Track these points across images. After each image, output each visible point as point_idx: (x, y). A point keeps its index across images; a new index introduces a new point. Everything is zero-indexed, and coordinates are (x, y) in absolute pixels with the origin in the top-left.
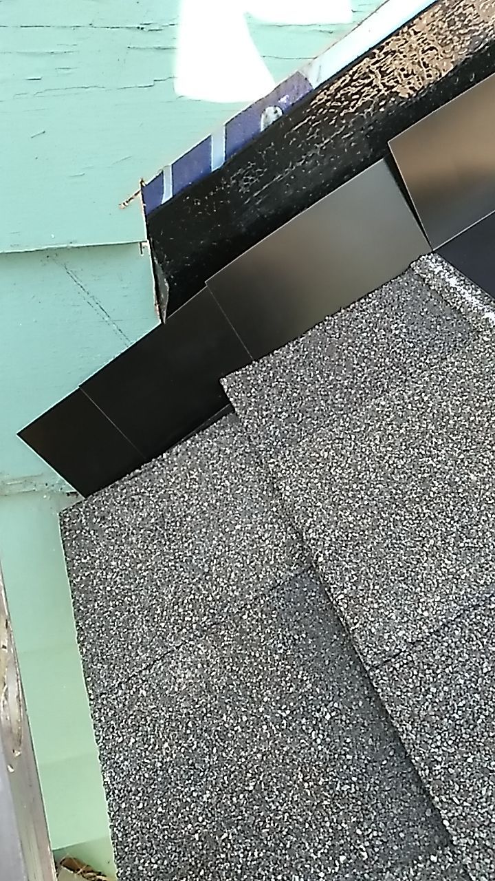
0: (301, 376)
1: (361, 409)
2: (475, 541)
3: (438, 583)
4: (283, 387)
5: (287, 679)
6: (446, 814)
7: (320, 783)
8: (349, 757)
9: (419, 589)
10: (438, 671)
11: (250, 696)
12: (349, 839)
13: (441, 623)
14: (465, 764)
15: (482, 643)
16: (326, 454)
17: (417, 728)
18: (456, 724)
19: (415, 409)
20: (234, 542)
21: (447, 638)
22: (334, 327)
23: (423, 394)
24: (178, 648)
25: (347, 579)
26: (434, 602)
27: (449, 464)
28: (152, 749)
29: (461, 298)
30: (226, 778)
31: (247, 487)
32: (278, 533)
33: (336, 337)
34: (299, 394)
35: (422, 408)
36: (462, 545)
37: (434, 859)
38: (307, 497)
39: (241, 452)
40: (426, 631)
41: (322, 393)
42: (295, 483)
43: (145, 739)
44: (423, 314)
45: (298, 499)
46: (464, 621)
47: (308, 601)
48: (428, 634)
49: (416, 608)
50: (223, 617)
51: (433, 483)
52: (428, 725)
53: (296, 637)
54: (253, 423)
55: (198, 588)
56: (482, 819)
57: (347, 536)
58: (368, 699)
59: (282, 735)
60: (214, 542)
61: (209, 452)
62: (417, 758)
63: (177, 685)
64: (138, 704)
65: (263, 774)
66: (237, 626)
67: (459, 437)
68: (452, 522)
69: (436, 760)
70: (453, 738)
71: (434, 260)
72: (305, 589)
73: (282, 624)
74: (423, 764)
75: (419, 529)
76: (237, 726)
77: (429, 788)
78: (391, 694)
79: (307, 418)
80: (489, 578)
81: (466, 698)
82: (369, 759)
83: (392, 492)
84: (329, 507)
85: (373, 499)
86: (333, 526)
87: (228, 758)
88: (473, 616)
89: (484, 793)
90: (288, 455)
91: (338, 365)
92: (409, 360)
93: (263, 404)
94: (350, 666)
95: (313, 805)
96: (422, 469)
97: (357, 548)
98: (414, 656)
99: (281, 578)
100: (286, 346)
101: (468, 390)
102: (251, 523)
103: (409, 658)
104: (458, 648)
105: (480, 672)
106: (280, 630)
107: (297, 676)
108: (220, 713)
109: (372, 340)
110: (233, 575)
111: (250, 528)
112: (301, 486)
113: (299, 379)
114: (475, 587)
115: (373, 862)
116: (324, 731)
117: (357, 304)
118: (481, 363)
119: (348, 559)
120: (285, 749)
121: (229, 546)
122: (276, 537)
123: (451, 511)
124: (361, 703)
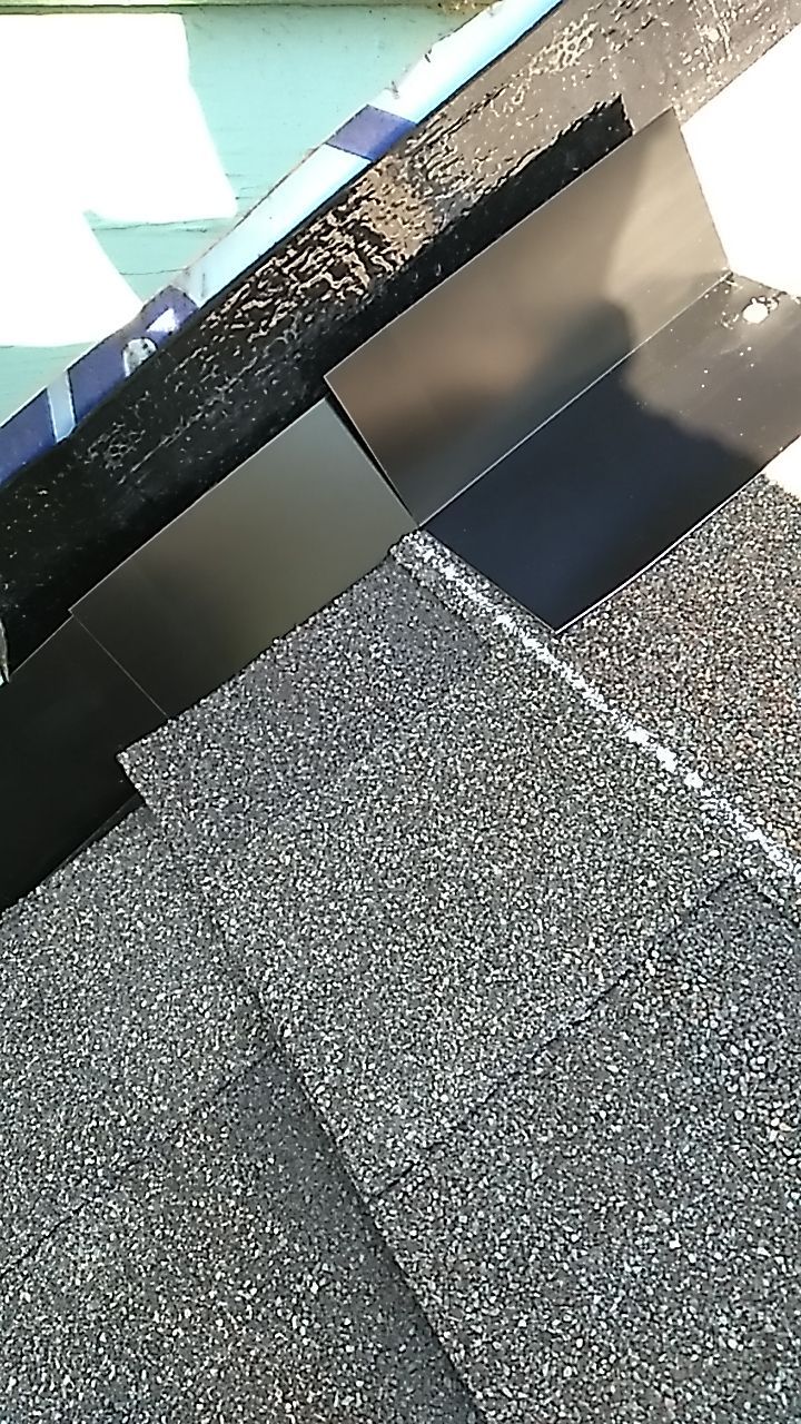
0: (244, 735)
1: (335, 781)
2: (507, 971)
4: (218, 756)
5: (250, 1236)
6: (495, 1416)
7: (309, 1400)
8: (349, 1349)
9: (432, 1059)
10: (468, 1189)
11: (194, 1275)
13: (467, 1110)
14: (516, 1330)
15: (528, 1132)
16: (288, 858)
17: (444, 1285)
18: (500, 1269)
19: (411, 772)
20: (156, 1023)
21: (477, 1132)
22: (287, 655)
23: (420, 749)
24: (77, 1212)
25: (328, 1059)
26: (455, 1077)
27: (463, 853)
28: (45, 1390)
29: (463, 596)
31: (172, 928)
32: (223, 998)
33: (291, 671)
34: (244, 764)
35: (420, 770)
36: (488, 980)
38: (263, 932)
39: (160, 871)
40: (448, 1125)
41: (278, 760)
42: (243, 913)
43: (32, 1376)
44: (411, 625)
45: (249, 938)
46: (499, 1101)
47: (275, 1103)
48: (449, 1131)
49: (430, 1092)
50: (144, 1150)
51: (442, 887)
52: (460, 1278)
53: (260, 1165)
54: (175, 820)
55: (103, 1108)
56: (546, 1415)
57: (325, 989)
58: (372, 1249)
59: (247, 1330)
60: (125, 1027)
61: (109, 877)
62: (447, 1334)
63: (79, 1275)
64: (19, 1317)
65: (221, 1402)
66: (168, 1162)
67: (475, 810)
68: (473, 945)
69: (474, 1332)
70: (496, 1292)
71: (422, 541)
72: (269, 1084)
73: (237, 1147)
74: (455, 1342)
75: (427, 963)
76: (176, 1327)
77: (466, 1380)
78: (403, 1237)
79: (258, 802)
80: (529, 1028)
81: (511, 1225)
82: (380, 1346)
83: (386, 908)
84: (297, 945)
85: (360, 924)
86: (303, 976)
87: (166, 1384)
88: (513, 1092)
89: (545, 1372)
90: (231, 868)
91: (298, 713)
92: (398, 698)
93: (189, 787)
94: (342, 1199)
96: (426, 865)
97: (340, 1006)
98: (432, 1169)
99: (230, 1072)
100: (219, 690)
101: (482, 736)
102: (181, 988)
104: (493, 1146)
105: (527, 1179)
106: (234, 1157)
107: (264, 1229)
108: (148, 1310)
109: (344, 671)
110: (156, 1077)
111: (179, 996)
112: (252, 917)
113: (242, 741)
114: (511, 1046)
116: (310, 1313)
117: (318, 617)
118: (497, 692)
119: (328, 1026)
121: (148, 1031)
122: (221, 1006)
123: (471, 927)
124: (362, 1258)
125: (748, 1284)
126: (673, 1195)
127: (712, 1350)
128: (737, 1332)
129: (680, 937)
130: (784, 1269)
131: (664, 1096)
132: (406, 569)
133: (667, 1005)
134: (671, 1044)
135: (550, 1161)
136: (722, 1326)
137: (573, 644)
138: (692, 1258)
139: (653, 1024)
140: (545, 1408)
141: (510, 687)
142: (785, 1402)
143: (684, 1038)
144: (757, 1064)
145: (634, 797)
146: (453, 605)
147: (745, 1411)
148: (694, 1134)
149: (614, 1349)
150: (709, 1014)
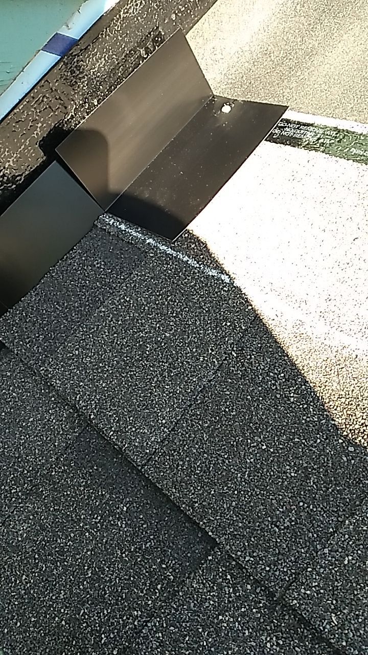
0: (45, 309)
1: (91, 318)
2: (179, 369)
3: (166, 401)
4: (35, 320)
5: (93, 498)
6: (209, 529)
7: (132, 550)
8: (144, 526)
9: (156, 409)
10: (180, 451)
11: (72, 520)
12: (159, 574)
13: (174, 423)
14: (210, 496)
15: (199, 424)
16: (77, 352)
17: (178, 488)
18: (199, 476)
19: (123, 307)
20: (31, 430)
21: (180, 430)
22: (57, 273)
23: (126, 297)
24: (12, 512)
25: (112, 421)
26: (166, 412)
27: (152, 332)
28: (15, 584)
29: (131, 235)
30: (71, 577)
31: (30, 392)
32: (59, 413)
33: (61, 279)
34: (47, 321)
35: (127, 305)
36: (172, 374)
37: (210, 558)
38: (72, 382)
39: (18, 372)
40: (167, 431)
41: (63, 315)
42: (62, 377)
43: (8, 581)
44: (111, 251)
45: (67, 386)
46: (186, 417)
47: (92, 446)
48: (168, 433)
49: (157, 421)
50: (38, 480)
51: (146, 346)
52: (184, 484)
53: (91, 471)
54: (21, 349)
55: (15, 469)
56: (229, 521)
57: (105, 396)
58: (146, 487)
59: (100, 533)
60: (17, 436)
62: (184, 506)
63: (19, 536)
65: (95, 563)
66: (50, 481)
67: (154, 315)
68: (163, 364)
69: (194, 502)
70: (200, 485)
71: (107, 217)
72: (88, 440)
73: (79, 467)
74: (187, 508)
75: (146, 375)
76: (69, 542)
77: (195, 519)
78: (158, 476)
79: (58, 334)
80: (192, 387)
81: (200, 459)
82: (157, 521)
83: (124, 360)
84: (89, 383)
85: (115, 368)
86: (94, 394)
87: (69, 564)
88: (190, 412)
89: (225, 507)
90: (52, 361)
91: (68, 295)
92: (111, 280)
93: (24, 335)
94: (129, 473)
95: (132, 565)
96: (138, 340)
97: (113, 400)
98: (164, 449)
99: (70, 439)
100: (29, 293)
101: (150, 287)
102: (39, 414)
103: (162, 451)
104: (187, 433)
105: (203, 441)
106: (79, 471)
107: (98, 493)
108: (55, 539)
109: (85, 274)
110: (37, 451)
111: (39, 417)
112: (66, 377)
113: (44, 312)
114: (187, 395)
115: (177, 579)
116: (125, 518)
117: (68, 255)
118: (153, 269)
119: (109, 409)
120: (104, 541)
121: (28, 434)
122: (59, 415)
123: (161, 358)
124: (142, 491)
125: (294, 453)
126: (260, 430)
127: (285, 479)
128: (293, 470)
129: (243, 341)
130: (306, 444)
131: (249, 397)
132: (103, 229)
133: (243, 366)
134: (248, 378)
135: (211, 432)
136: (288, 469)
137: (180, 245)
138: (272, 450)
139: (239, 373)
140: (228, 519)
141: (158, 266)
142: (315, 487)
143: (252, 375)
144: (281, 377)
145: (216, 295)
146: (127, 239)
147: (302, 495)
148: (263, 407)
149: (249, 490)
150: (259, 364)
